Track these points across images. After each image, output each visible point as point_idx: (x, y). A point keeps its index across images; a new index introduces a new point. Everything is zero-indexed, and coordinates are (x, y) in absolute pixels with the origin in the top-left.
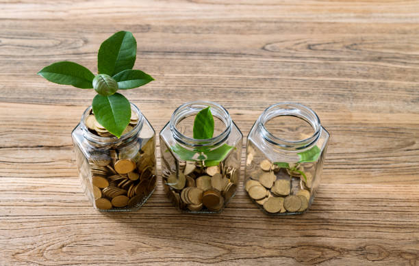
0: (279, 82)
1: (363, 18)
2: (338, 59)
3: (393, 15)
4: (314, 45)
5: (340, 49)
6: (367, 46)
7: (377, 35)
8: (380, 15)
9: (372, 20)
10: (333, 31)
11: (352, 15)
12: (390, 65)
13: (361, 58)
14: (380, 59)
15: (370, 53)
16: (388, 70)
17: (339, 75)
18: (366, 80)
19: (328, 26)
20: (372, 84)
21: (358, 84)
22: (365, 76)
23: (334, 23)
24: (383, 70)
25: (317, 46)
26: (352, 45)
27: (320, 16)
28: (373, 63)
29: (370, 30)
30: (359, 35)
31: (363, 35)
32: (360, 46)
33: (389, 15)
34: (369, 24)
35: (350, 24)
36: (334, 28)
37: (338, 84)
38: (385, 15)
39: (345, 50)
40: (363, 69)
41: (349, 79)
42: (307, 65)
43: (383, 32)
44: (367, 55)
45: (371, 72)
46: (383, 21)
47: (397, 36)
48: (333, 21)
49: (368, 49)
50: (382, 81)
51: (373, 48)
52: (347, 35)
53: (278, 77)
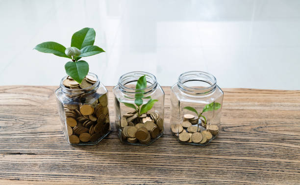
0: (197, 161)
1: (265, 106)
2: (248, 140)
3: (289, 104)
4: (227, 128)
5: (248, 131)
6: (270, 128)
7: (279, 120)
8: (279, 104)
9: (272, 108)
10: (241, 116)
11: (256, 103)
12: (293, 146)
13: (268, 139)
14: (283, 140)
15: (275, 135)
16: (291, 150)
17: (250, 154)
18: (274, 160)
19: (238, 112)
20: (279, 164)
21: (266, 162)
22: (272, 156)
23: (243, 110)
24: (288, 149)
25: (229, 129)
26: (258, 128)
27: (231, 104)
28: (278, 144)
29: (272, 116)
30: (263, 120)
31: (267, 120)
32: (265, 129)
33: (286, 104)
34: (270, 111)
35: (255, 110)
36: (243, 114)
37: (249, 163)
38: (282, 104)
39: (253, 132)
40: (270, 149)
41: (258, 159)
42: (222, 145)
43: (282, 118)
44: (272, 136)
45: (277, 152)
46: (282, 108)
47: (295, 121)
48: (242, 108)
49: (272, 132)
50: (287, 160)
51: (276, 131)
52: (253, 120)
53: (196, 156)
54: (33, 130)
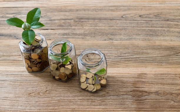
0: (128, 30)
1: (162, 4)
2: (151, 21)
3: (174, 3)
4: (142, 15)
5: (152, 17)
6: (163, 15)
7: (168, 11)
8: (169, 3)
9: (166, 5)
10: (149, 10)
11: (158, 3)
12: (172, 23)
13: (161, 20)
14: (168, 20)
15: (164, 18)
16: (171, 24)
17: (151, 27)
18: (162, 29)
19: (148, 8)
20: (164, 30)
21: (158, 30)
22: (161, 27)
23: (150, 6)
24: (169, 24)
25: (143, 16)
26: (157, 15)
27: (145, 4)
28: (165, 22)
29: (164, 9)
30: (160, 11)
31: (162, 11)
32: (160, 15)
33: (172, 2)
34: (164, 6)
35: (157, 6)
36: (150, 8)
37: (151, 30)
38: (171, 3)
39: (154, 17)
40: (161, 24)
41: (155, 29)
42: (139, 23)
43: (169, 10)
45: (164, 26)
46: (170, 5)
47: (175, 11)
48: (150, 5)
49: (163, 17)
50: (168, 29)
51: (165, 16)
52: (155, 11)
53: (128, 28)
54: (50, 19)
